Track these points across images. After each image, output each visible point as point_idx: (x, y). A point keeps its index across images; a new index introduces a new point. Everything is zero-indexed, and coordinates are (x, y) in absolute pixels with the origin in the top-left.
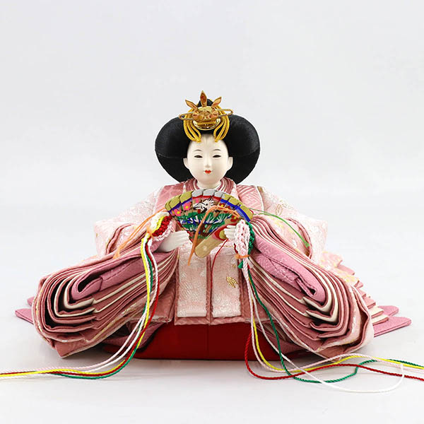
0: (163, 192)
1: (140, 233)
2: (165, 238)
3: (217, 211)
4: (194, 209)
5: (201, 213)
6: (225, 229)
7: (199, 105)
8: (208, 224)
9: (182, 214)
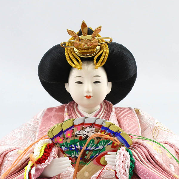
0: (45, 115)
1: (24, 160)
2: (48, 165)
3: (98, 138)
4: (76, 136)
5: (83, 140)
6: (106, 156)
7: (80, 33)
8: (90, 150)
9: (64, 142)
